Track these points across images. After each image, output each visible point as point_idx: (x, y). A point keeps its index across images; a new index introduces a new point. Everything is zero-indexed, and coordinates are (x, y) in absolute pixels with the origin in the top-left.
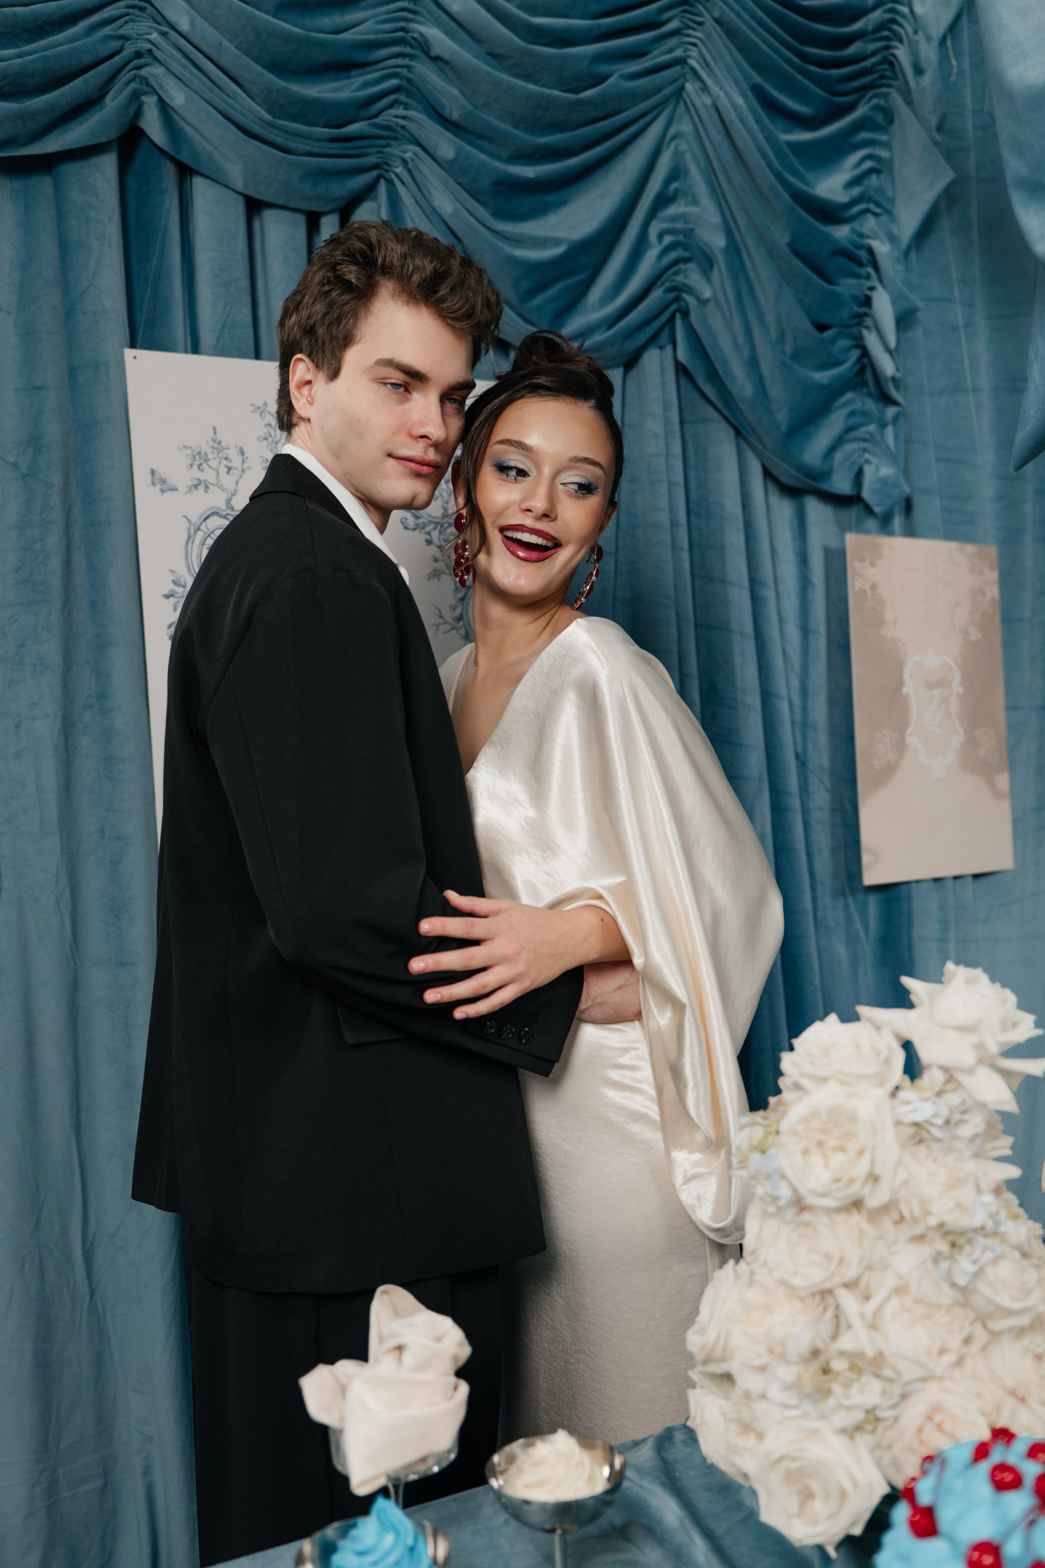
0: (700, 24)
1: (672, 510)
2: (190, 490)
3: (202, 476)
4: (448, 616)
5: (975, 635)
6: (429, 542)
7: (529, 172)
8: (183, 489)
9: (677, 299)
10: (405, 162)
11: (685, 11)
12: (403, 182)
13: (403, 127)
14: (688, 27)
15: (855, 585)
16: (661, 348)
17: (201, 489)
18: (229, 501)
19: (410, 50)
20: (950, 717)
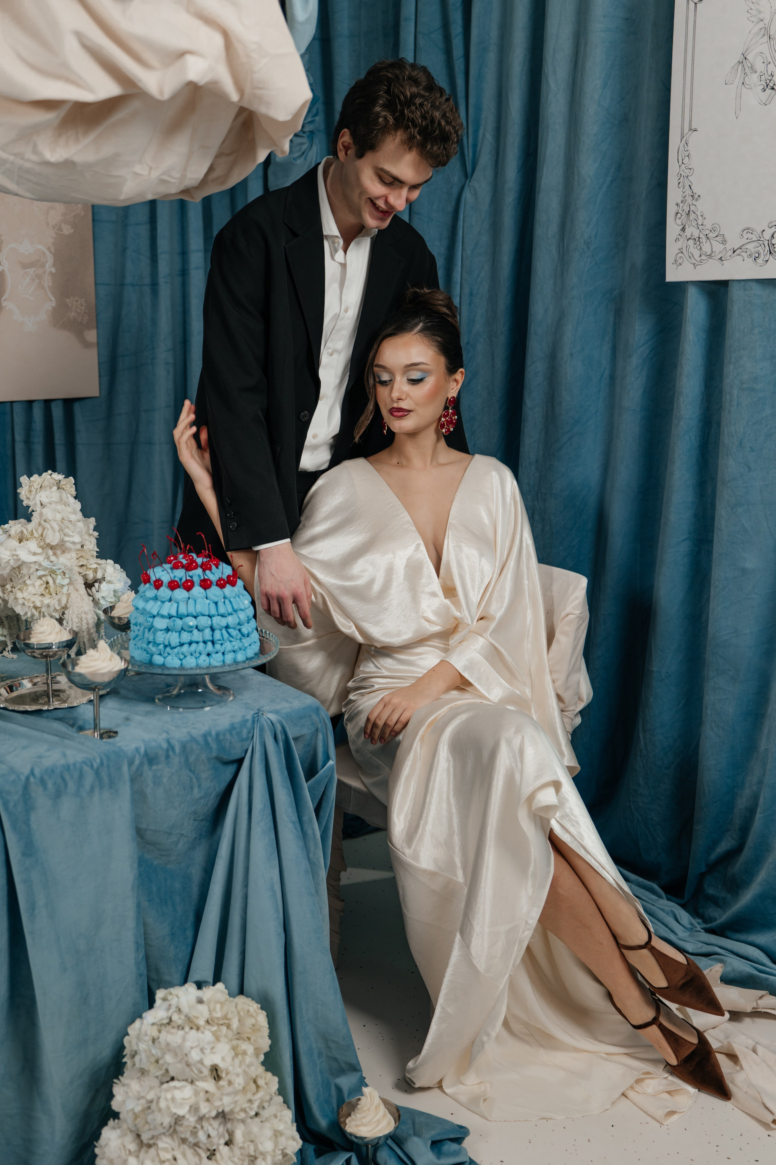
20: (43, 288)
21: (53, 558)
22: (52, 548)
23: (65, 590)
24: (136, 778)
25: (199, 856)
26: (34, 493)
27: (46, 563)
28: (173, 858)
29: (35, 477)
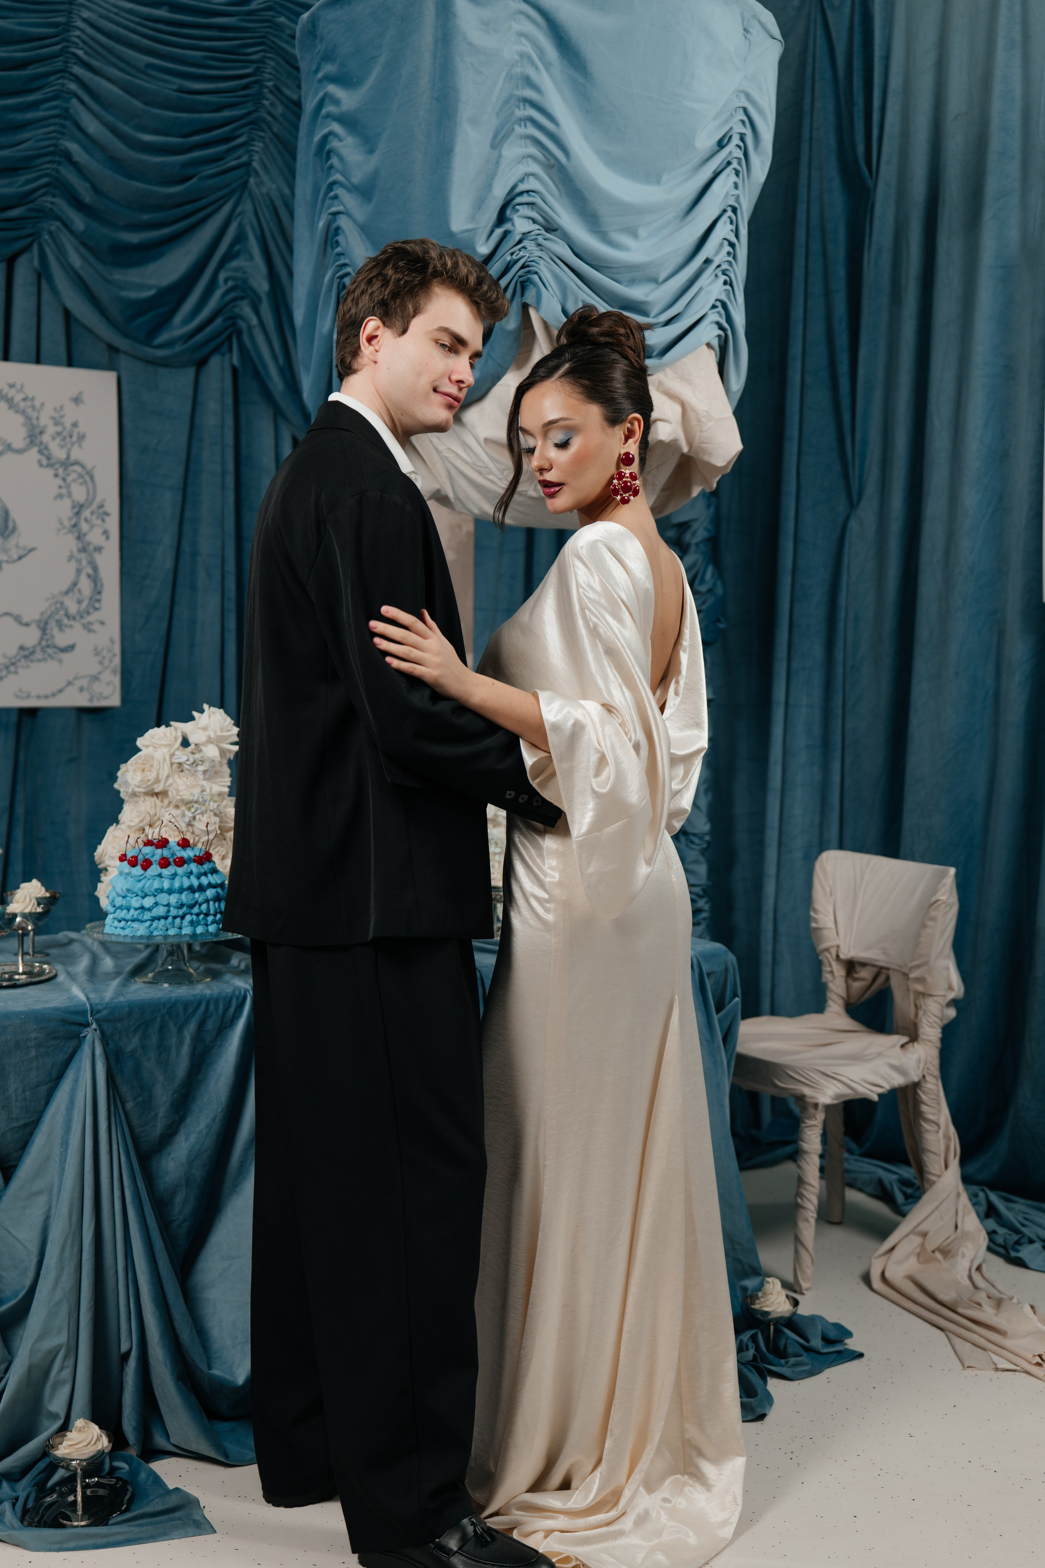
0: (263, 137)
1: (223, 463)
4: (67, 524)
6: (56, 475)
7: (134, 238)
9: (233, 325)
10: (51, 233)
11: (252, 129)
12: (48, 244)
13: (51, 210)
14: (253, 140)
16: (223, 355)
19: (57, 158)
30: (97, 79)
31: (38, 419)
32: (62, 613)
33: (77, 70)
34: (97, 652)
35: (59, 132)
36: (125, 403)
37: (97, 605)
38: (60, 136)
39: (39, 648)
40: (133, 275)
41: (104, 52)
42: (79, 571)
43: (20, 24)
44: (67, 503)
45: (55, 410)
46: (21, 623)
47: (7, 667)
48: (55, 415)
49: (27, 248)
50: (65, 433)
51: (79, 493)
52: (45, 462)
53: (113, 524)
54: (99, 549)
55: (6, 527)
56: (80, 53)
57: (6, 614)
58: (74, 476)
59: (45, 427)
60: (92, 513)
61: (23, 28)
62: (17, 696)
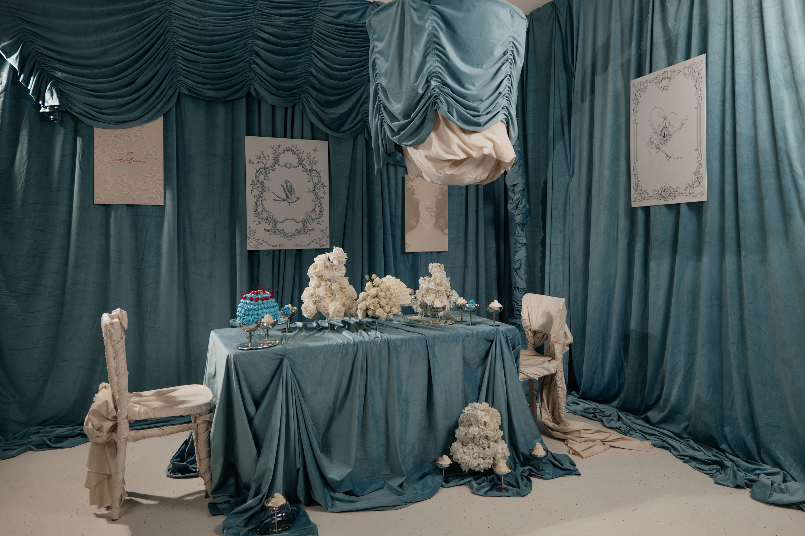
2: (257, 164)
3: (259, 161)
4: (311, 190)
5: (440, 197)
6: (308, 174)
7: (332, 98)
8: (255, 163)
9: (365, 125)
10: (306, 98)
12: (305, 101)
13: (305, 90)
15: (407, 186)
17: (259, 163)
18: (265, 166)
19: (308, 74)
20: (432, 216)
21: (438, 287)
22: (438, 284)
23: (441, 296)
24: (463, 341)
25: (480, 371)
26: (433, 268)
27: (436, 289)
28: (473, 369)
29: (434, 264)
30: (320, 49)
31: (302, 157)
32: (310, 218)
33: (315, 46)
34: (322, 231)
35: (308, 66)
36: (331, 151)
37: (321, 216)
38: (309, 67)
39: (302, 230)
40: (332, 110)
41: (323, 40)
42: (315, 205)
43: (295, 33)
44: (312, 183)
45: (308, 153)
46: (296, 222)
47: (292, 236)
48: (308, 155)
49: (299, 102)
50: (311, 161)
51: (315, 180)
52: (304, 170)
53: (327, 189)
54: (322, 198)
55: (292, 191)
56: (315, 41)
57: (291, 219)
58: (314, 174)
59: (304, 159)
60: (320, 186)
61: (296, 34)
62: (296, 246)
